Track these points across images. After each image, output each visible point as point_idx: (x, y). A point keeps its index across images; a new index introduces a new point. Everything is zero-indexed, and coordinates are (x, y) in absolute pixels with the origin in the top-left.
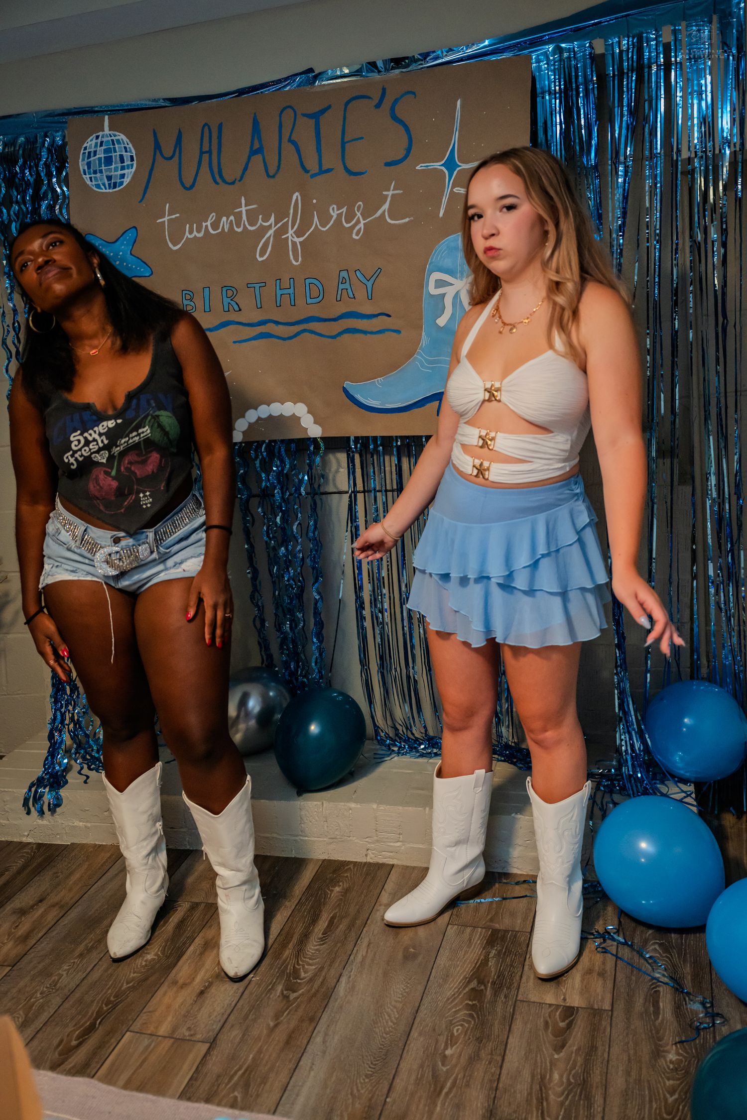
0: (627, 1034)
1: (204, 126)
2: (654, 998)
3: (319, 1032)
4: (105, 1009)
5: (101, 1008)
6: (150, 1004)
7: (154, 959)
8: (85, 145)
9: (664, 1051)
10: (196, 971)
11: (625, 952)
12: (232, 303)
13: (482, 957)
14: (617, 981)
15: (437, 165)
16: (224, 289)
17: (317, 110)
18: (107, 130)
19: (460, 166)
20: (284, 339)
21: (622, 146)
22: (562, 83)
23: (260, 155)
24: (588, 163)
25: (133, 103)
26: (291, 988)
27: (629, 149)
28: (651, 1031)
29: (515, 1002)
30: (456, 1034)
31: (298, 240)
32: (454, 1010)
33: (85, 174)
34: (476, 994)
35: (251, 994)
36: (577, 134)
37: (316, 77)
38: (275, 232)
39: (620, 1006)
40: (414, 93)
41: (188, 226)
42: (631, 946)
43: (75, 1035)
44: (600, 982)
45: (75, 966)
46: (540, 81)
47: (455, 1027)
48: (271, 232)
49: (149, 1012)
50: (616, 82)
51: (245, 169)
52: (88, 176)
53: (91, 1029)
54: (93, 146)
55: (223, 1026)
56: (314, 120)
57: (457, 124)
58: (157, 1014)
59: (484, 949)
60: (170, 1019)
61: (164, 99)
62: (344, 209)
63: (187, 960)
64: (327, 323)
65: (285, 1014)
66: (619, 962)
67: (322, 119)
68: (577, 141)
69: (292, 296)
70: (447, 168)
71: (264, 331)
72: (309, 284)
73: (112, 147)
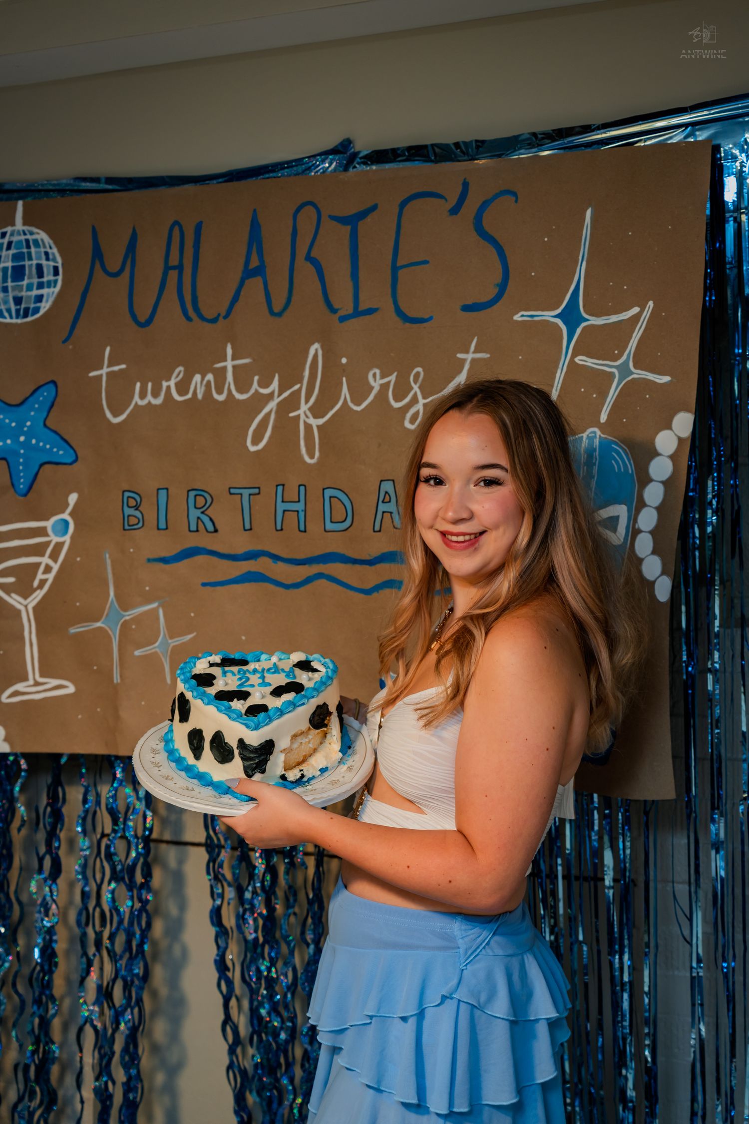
1: (173, 226)
12: (204, 518)
15: (549, 315)
16: (192, 494)
17: (353, 211)
18: (19, 225)
19: (588, 320)
20: (287, 587)
23: (260, 279)
31: (315, 422)
38: (279, 404)
40: (514, 194)
41: (138, 385)
48: (272, 405)
51: (235, 299)
56: (349, 228)
57: (584, 249)
62: (393, 378)
64: (358, 567)
67: (362, 226)
69: (302, 514)
70: (565, 323)
71: (253, 569)
72: (331, 497)
73: (25, 251)
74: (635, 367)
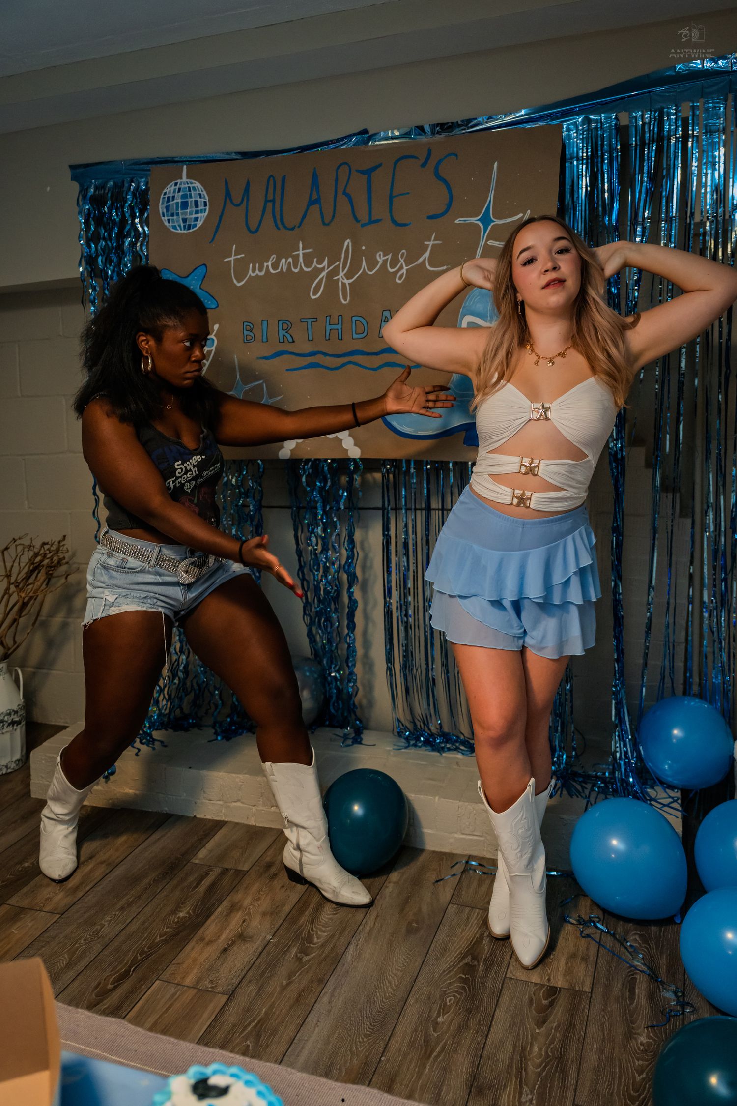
0: (604, 1016)
1: (270, 178)
2: (631, 984)
3: (326, 993)
4: (139, 958)
5: (136, 957)
6: (179, 957)
7: (185, 917)
8: (164, 191)
9: (636, 1034)
10: (222, 930)
11: (608, 941)
12: (287, 335)
13: (477, 936)
14: (598, 965)
15: (474, 220)
16: (281, 323)
17: (369, 167)
18: (184, 179)
19: (495, 222)
20: (331, 369)
21: (641, 209)
22: (589, 150)
23: (318, 206)
24: (609, 224)
25: (209, 155)
26: (304, 951)
27: (647, 212)
28: (626, 1014)
29: (504, 979)
30: (448, 1004)
31: (347, 282)
32: (448, 981)
33: (164, 216)
34: (470, 969)
35: (269, 954)
36: (600, 196)
37: (370, 138)
38: (328, 273)
39: (599, 990)
40: (456, 155)
41: (251, 265)
42: (614, 936)
43: (111, 980)
44: (583, 966)
45: (116, 918)
46: (569, 148)
47: (448, 997)
48: (324, 274)
49: (177, 964)
50: (638, 151)
51: (304, 217)
52: (166, 218)
53: (125, 975)
54: (172, 191)
55: (240, 982)
56: (366, 176)
57: (493, 184)
58: (184, 966)
59: (479, 928)
60: (195, 971)
61: (235, 153)
62: (389, 256)
63: (215, 920)
64: (370, 357)
65: (297, 975)
66: (601, 949)
67: (374, 175)
68: (600, 203)
69: (340, 332)
70: (483, 224)
71: (314, 361)
72: (356, 321)
73: (188, 193)
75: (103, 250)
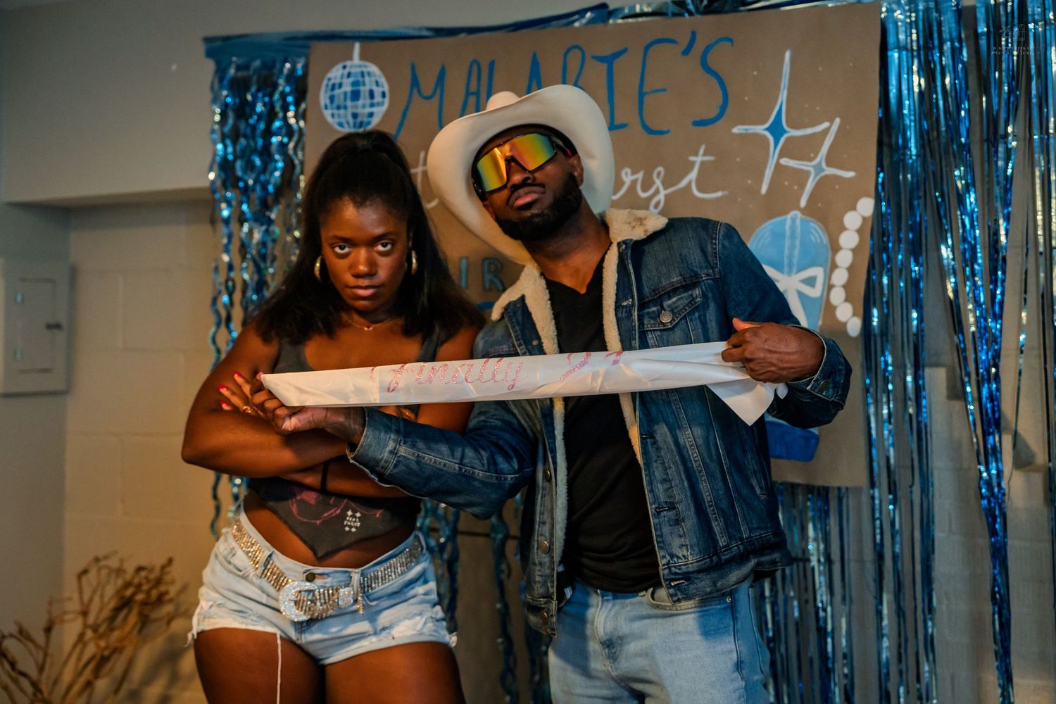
1: (472, 63)
8: (330, 75)
12: (496, 281)
15: (760, 129)
16: (486, 263)
17: (610, 52)
18: (356, 60)
19: (789, 132)
21: (1002, 122)
25: (391, 30)
33: (326, 109)
37: (612, 13)
40: (731, 40)
46: (892, 34)
52: (329, 112)
54: (339, 76)
56: (606, 65)
57: (785, 82)
61: (427, 29)
62: (640, 176)
67: (616, 64)
70: (772, 134)
73: (360, 79)
74: (828, 165)
75: (243, 151)
